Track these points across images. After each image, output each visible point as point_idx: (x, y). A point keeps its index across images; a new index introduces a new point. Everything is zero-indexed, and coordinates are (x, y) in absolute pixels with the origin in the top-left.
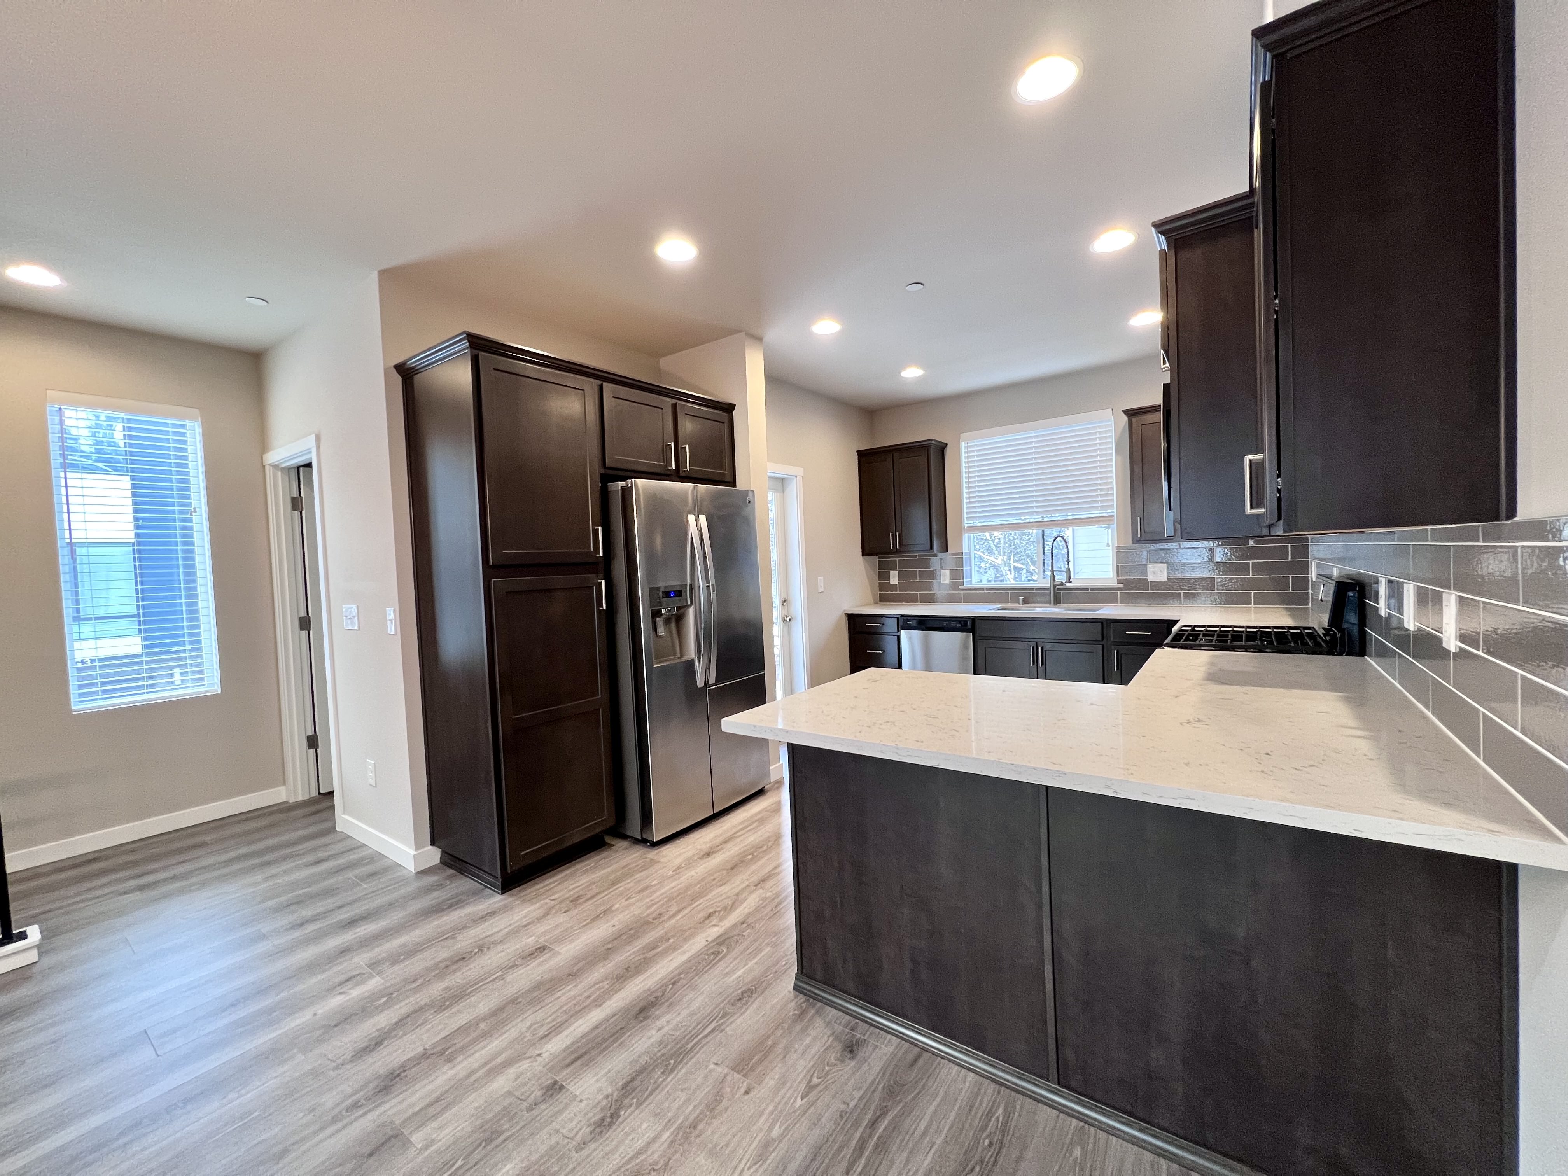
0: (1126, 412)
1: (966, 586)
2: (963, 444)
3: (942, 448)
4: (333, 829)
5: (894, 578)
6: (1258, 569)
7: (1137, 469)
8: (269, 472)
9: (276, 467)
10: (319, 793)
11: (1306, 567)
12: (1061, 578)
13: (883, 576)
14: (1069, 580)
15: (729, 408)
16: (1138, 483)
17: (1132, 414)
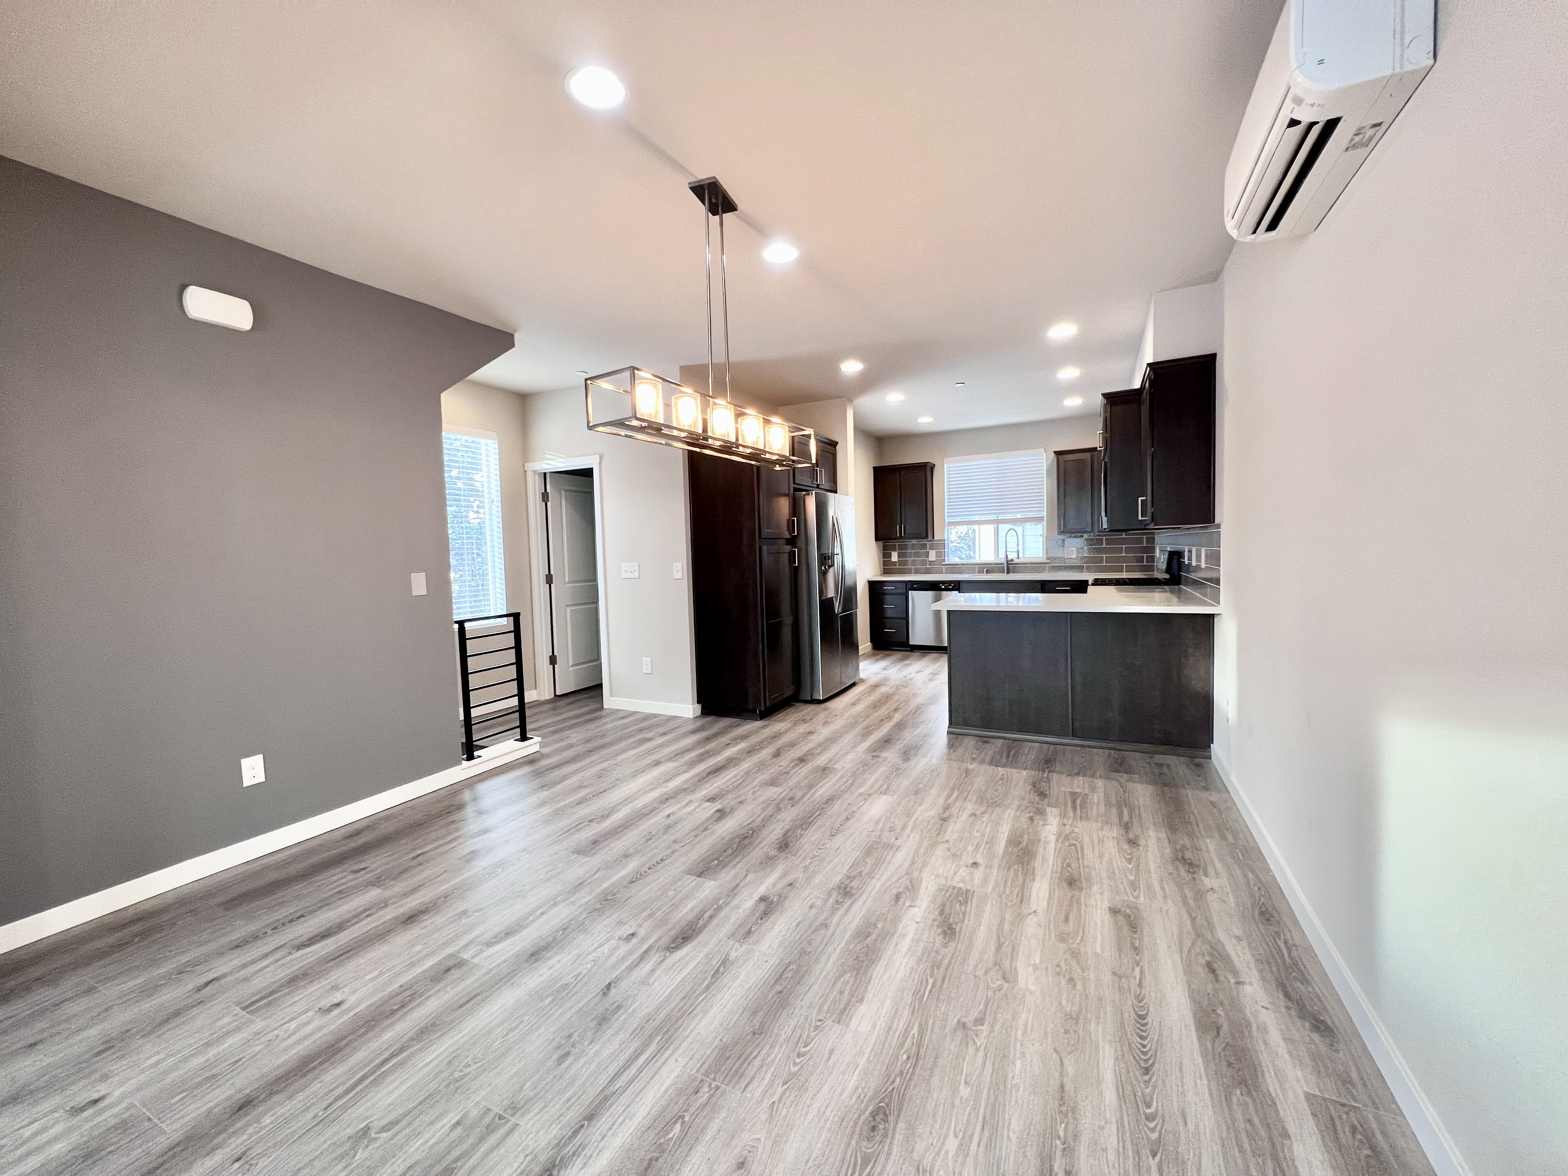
0: (1055, 452)
1: (946, 562)
2: (946, 465)
3: (933, 467)
4: (602, 708)
5: (895, 557)
6: (1127, 550)
7: (1062, 489)
8: (530, 475)
9: (535, 472)
10: (555, 695)
11: (1153, 549)
12: (1011, 556)
13: (886, 555)
14: (1018, 558)
15: (834, 444)
16: (1062, 497)
17: (1058, 453)
